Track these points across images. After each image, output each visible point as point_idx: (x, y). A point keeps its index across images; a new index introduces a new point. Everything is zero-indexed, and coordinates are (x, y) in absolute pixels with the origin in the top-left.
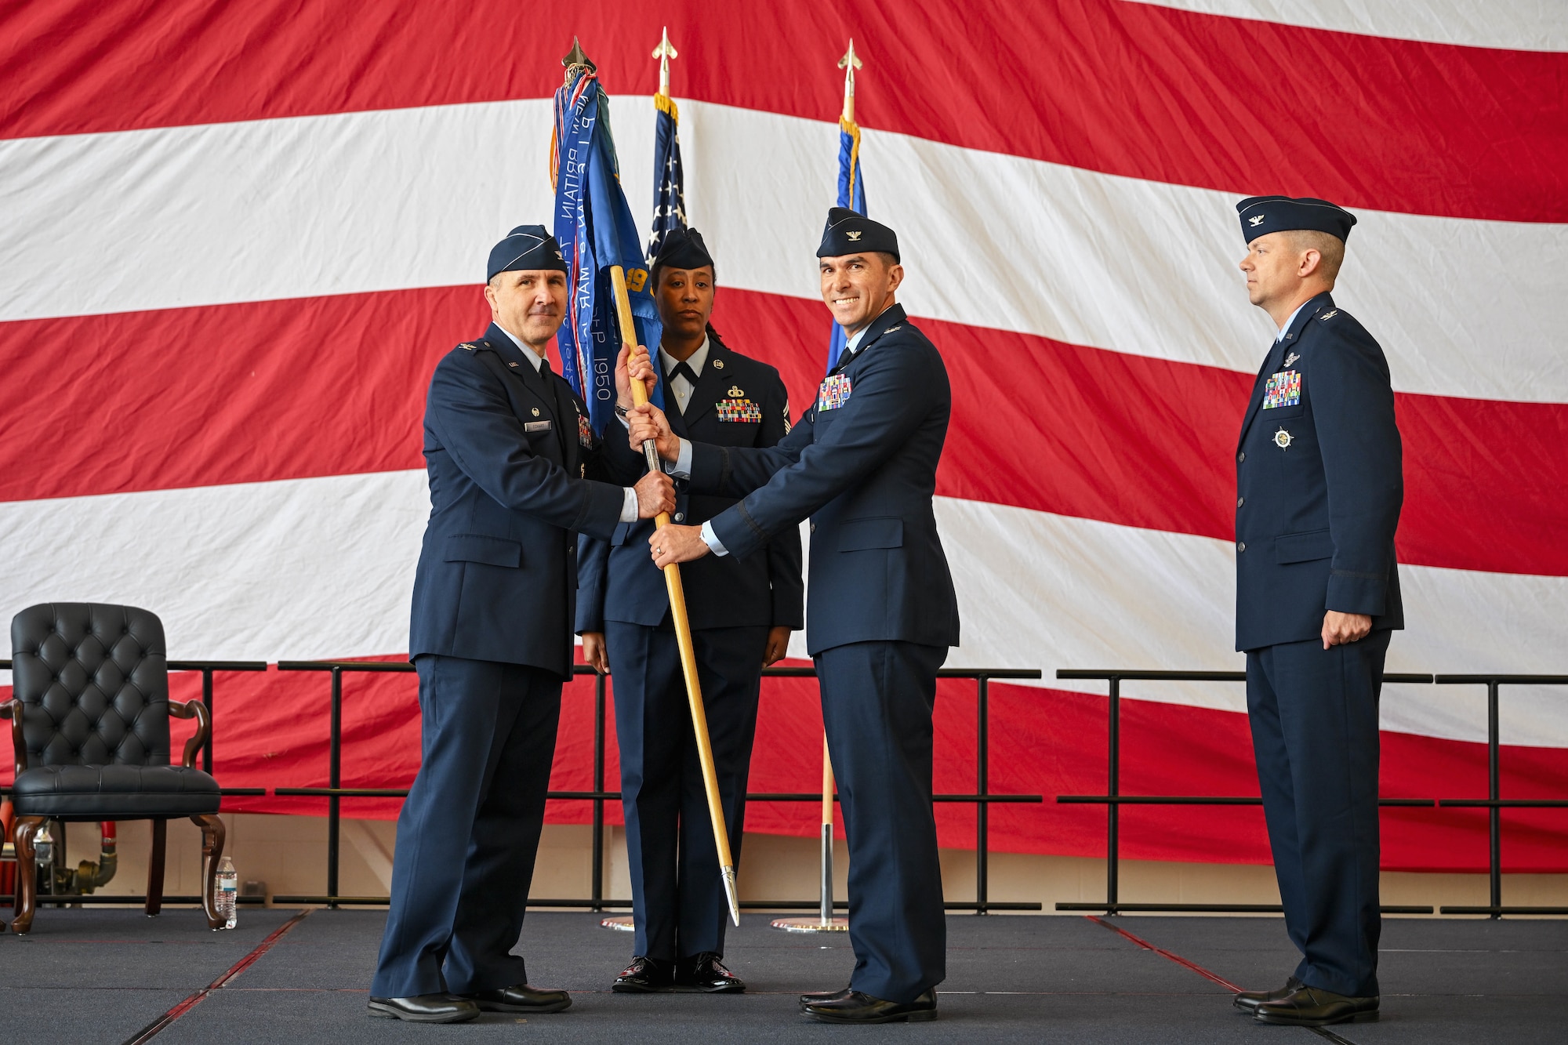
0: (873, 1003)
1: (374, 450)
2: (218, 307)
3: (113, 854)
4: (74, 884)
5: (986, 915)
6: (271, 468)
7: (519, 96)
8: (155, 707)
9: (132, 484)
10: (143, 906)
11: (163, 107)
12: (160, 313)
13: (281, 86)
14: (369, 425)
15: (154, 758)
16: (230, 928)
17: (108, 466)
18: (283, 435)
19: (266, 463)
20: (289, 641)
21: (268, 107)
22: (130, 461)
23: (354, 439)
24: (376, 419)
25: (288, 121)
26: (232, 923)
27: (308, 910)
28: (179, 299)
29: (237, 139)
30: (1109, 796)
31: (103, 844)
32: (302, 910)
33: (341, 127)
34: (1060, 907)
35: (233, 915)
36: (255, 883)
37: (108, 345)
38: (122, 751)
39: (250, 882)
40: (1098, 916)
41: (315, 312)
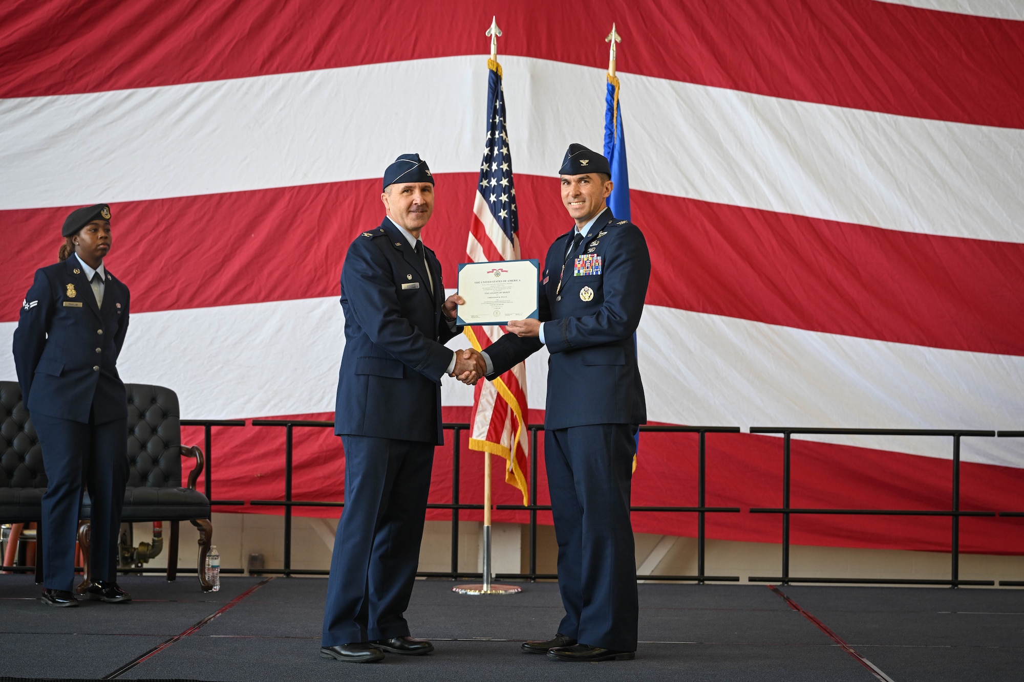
0: (593, 649)
1: (328, 282)
2: (231, 194)
3: (160, 538)
4: (135, 557)
5: (704, 584)
6: (263, 295)
7: (420, 57)
8: (172, 450)
9: (176, 305)
10: (165, 574)
11: (199, 69)
12: (196, 198)
13: (272, 54)
14: (324, 267)
15: (171, 482)
16: (215, 591)
17: (162, 294)
18: (271, 274)
19: (260, 291)
20: (272, 403)
21: (263, 69)
22: (176, 291)
23: (315, 277)
24: (329, 263)
25: (276, 77)
26: (216, 588)
27: (272, 578)
28: (207, 189)
29: (244, 88)
30: (784, 509)
31: (154, 532)
32: (267, 577)
33: (309, 80)
34: (751, 579)
35: (218, 583)
36: (257, 555)
37: (163, 218)
38: (151, 478)
39: (253, 554)
40: (776, 586)
41: (291, 196)
